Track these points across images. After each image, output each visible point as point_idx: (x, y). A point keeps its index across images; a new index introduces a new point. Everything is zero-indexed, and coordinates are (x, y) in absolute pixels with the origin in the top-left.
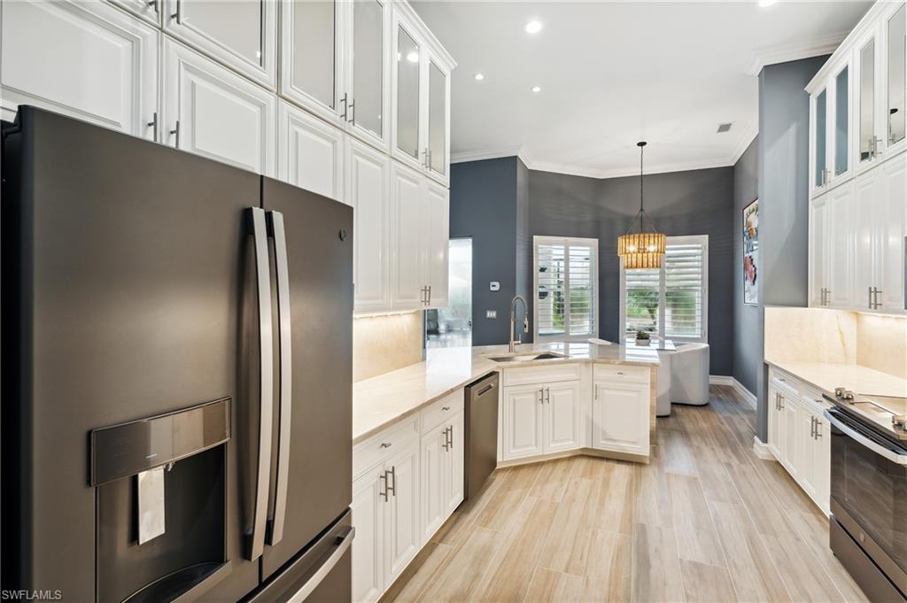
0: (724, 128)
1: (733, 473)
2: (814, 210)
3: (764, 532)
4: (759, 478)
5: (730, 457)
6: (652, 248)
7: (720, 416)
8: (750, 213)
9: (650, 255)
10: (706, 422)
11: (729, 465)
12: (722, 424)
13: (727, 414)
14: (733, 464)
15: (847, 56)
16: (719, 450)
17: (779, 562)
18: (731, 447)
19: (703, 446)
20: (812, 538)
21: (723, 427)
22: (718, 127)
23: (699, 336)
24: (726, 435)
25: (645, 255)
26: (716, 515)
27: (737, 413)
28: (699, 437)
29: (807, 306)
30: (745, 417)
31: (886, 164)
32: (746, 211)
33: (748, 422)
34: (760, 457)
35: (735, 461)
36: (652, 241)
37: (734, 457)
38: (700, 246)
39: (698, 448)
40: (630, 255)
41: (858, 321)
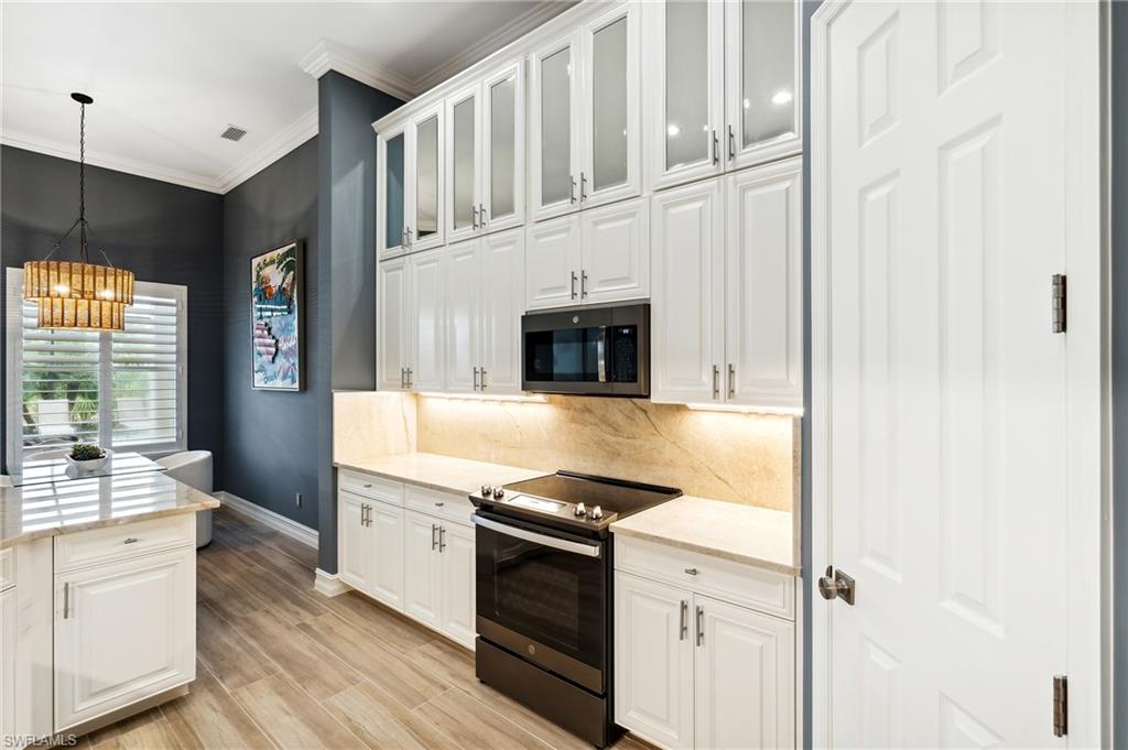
0: (233, 134)
1: (317, 636)
2: (384, 274)
3: (413, 705)
4: (350, 626)
5: (298, 613)
6: (108, 294)
7: (239, 554)
8: (267, 265)
9: (106, 306)
10: (227, 572)
11: (304, 627)
12: (252, 566)
13: (246, 549)
14: (308, 622)
15: (437, 104)
16: (274, 609)
17: (456, 736)
18: (288, 598)
19: (252, 615)
20: (453, 676)
21: (253, 570)
22: (225, 128)
23: (174, 440)
24: (268, 581)
25: (95, 304)
26: (350, 720)
27: (259, 542)
28: (235, 602)
29: (374, 389)
30: (271, 544)
31: (492, 237)
32: (255, 262)
33: (278, 549)
34: (330, 596)
35: (308, 619)
36: (110, 280)
37: (302, 612)
38: (174, 301)
39: (246, 620)
40: (57, 302)
41: (418, 405)
